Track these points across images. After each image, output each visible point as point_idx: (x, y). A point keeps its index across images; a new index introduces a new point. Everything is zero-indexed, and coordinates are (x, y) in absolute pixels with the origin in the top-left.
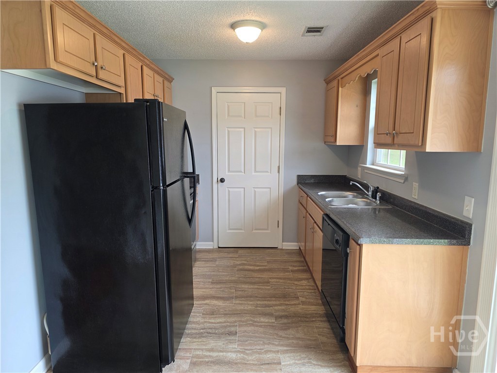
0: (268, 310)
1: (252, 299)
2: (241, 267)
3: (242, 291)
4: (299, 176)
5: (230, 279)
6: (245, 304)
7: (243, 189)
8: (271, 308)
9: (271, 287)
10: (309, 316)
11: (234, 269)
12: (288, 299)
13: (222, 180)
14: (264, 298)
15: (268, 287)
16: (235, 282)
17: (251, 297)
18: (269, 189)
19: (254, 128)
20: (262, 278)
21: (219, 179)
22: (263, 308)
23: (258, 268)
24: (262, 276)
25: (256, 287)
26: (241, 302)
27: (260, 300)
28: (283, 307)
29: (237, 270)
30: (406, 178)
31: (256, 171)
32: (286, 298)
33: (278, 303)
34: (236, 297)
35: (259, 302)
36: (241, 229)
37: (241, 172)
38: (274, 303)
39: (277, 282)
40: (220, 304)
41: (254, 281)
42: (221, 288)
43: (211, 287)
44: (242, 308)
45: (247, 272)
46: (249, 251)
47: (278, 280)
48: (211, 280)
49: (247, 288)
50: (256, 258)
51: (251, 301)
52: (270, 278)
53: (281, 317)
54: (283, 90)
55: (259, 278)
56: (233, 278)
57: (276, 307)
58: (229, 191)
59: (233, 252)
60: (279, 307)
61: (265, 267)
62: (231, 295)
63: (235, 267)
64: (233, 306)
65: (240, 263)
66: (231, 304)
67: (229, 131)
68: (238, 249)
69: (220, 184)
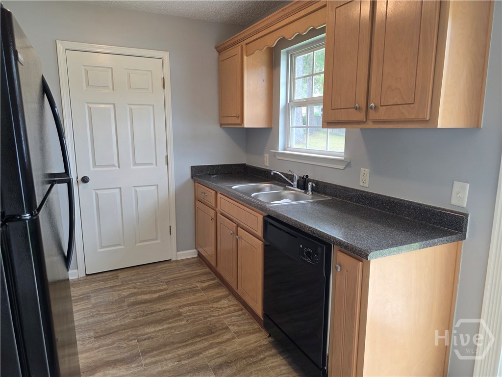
0: (198, 360)
1: (168, 349)
2: (132, 300)
3: (149, 338)
4: (193, 168)
5: (123, 323)
6: (161, 361)
7: (119, 189)
8: (201, 356)
9: (187, 321)
10: (254, 353)
11: (123, 304)
12: (216, 334)
13: (85, 180)
14: (184, 342)
15: (183, 323)
16: (132, 326)
17: (165, 345)
18: (156, 187)
19: (129, 104)
20: (168, 310)
21: (80, 179)
22: (190, 360)
23: (156, 295)
24: (168, 307)
25: (165, 326)
26: (154, 359)
27: (179, 347)
28: (216, 349)
29: (129, 306)
30: (347, 164)
31: (135, 164)
32: (214, 333)
33: (206, 344)
34: (144, 353)
35: (180, 352)
36: (119, 245)
37: (113, 166)
38: (201, 346)
39: (191, 311)
40: (122, 373)
41: (159, 318)
42: (113, 343)
43: (97, 344)
44: (160, 369)
45: (143, 305)
46: (134, 271)
47: (190, 308)
48: (92, 334)
49: (155, 332)
50: (148, 281)
51: (168, 352)
52: (180, 307)
53: (220, 367)
54: (166, 56)
55: (164, 310)
56: (127, 321)
57: (207, 352)
58: (97, 195)
59: (112, 279)
60: (211, 351)
61: (165, 292)
62: (135, 352)
63: (124, 302)
64: (145, 370)
65: (128, 293)
66: (140, 368)
67: (90, 109)
68: (116, 272)
69: (82, 185)
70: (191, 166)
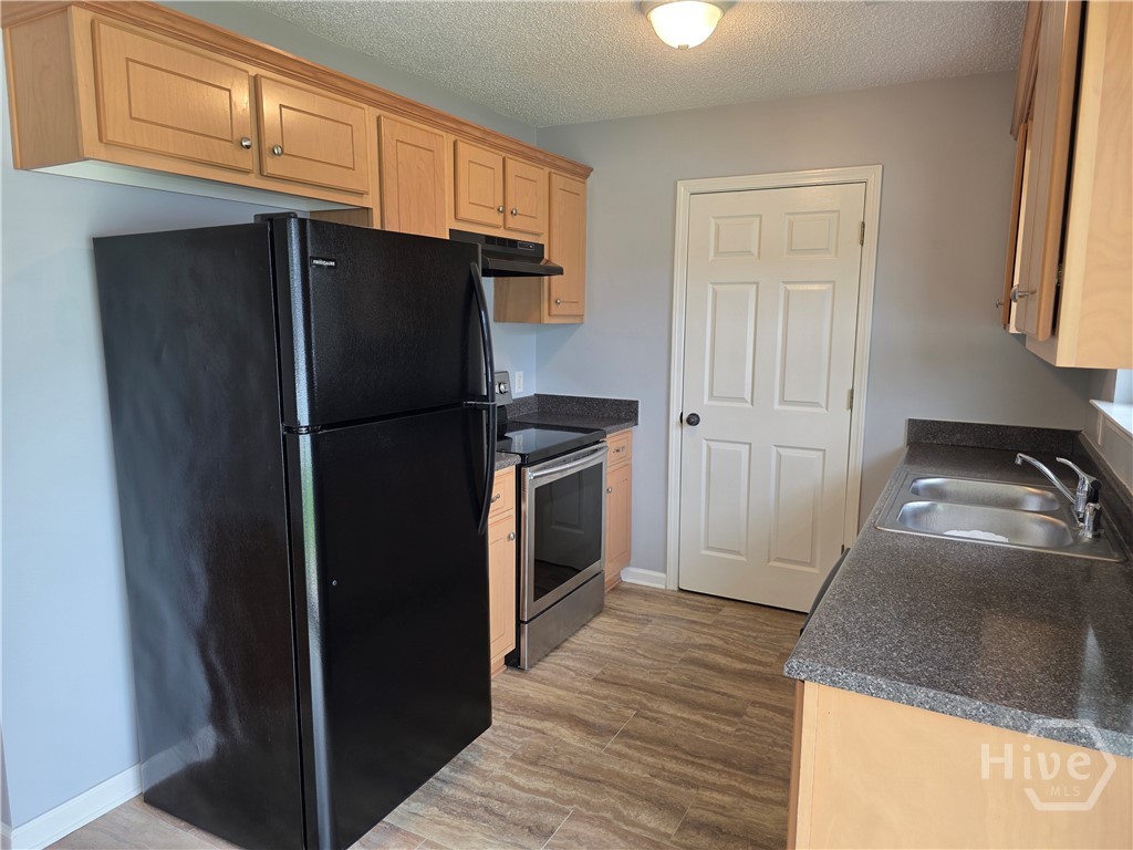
0: (680, 794)
1: (660, 749)
2: (697, 654)
3: (653, 719)
4: (913, 423)
5: (647, 679)
6: (631, 759)
7: (747, 446)
8: (693, 791)
9: (737, 730)
11: (678, 654)
12: (760, 779)
13: (693, 420)
14: (694, 756)
15: (729, 729)
16: (653, 691)
17: (662, 742)
18: (821, 453)
19: (784, 282)
20: (730, 696)
21: (685, 417)
22: (669, 785)
23: (739, 666)
24: (736, 693)
25: (697, 718)
26: (625, 750)
27: (677, 758)
28: (727, 799)
29: (682, 660)
31: (783, 401)
32: (757, 774)
33: (723, 781)
34: (626, 734)
35: (672, 765)
36: (738, 553)
37: (743, 400)
38: (711, 777)
39: (765, 719)
40: (572, 741)
41: (703, 700)
42: (605, 698)
43: (586, 687)
44: (617, 768)
45: (702, 670)
46: (751, 612)
47: (770, 714)
48: (597, 671)
49: (671, 716)
50: (755, 638)
51: (654, 754)
52: (754, 703)
53: (700, 826)
54: (874, 174)
55: (724, 694)
56: (657, 679)
57: (708, 793)
58: (709, 449)
59: (707, 610)
60: (715, 795)
61: (761, 669)
62: (615, 725)
63: (684, 651)
64: (600, 755)
65: (706, 642)
66: (597, 750)
67: (715, 293)
68: (721, 602)
69: (687, 427)
70: (910, 420)
